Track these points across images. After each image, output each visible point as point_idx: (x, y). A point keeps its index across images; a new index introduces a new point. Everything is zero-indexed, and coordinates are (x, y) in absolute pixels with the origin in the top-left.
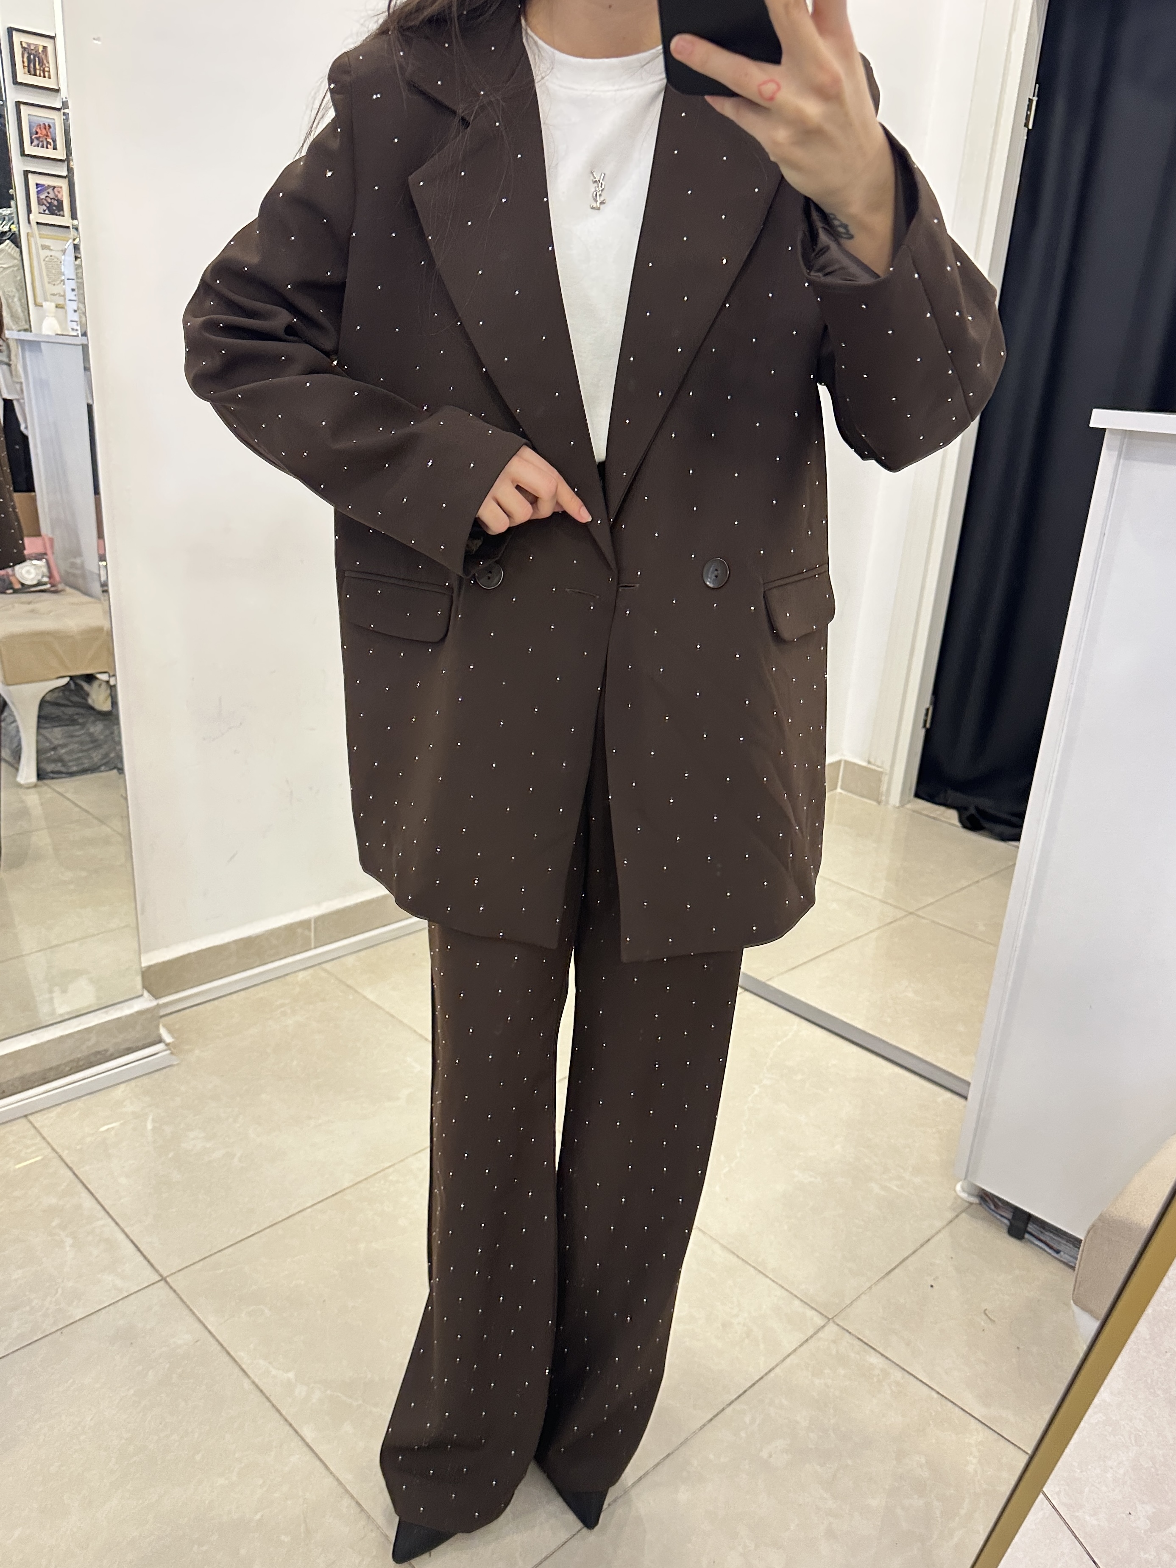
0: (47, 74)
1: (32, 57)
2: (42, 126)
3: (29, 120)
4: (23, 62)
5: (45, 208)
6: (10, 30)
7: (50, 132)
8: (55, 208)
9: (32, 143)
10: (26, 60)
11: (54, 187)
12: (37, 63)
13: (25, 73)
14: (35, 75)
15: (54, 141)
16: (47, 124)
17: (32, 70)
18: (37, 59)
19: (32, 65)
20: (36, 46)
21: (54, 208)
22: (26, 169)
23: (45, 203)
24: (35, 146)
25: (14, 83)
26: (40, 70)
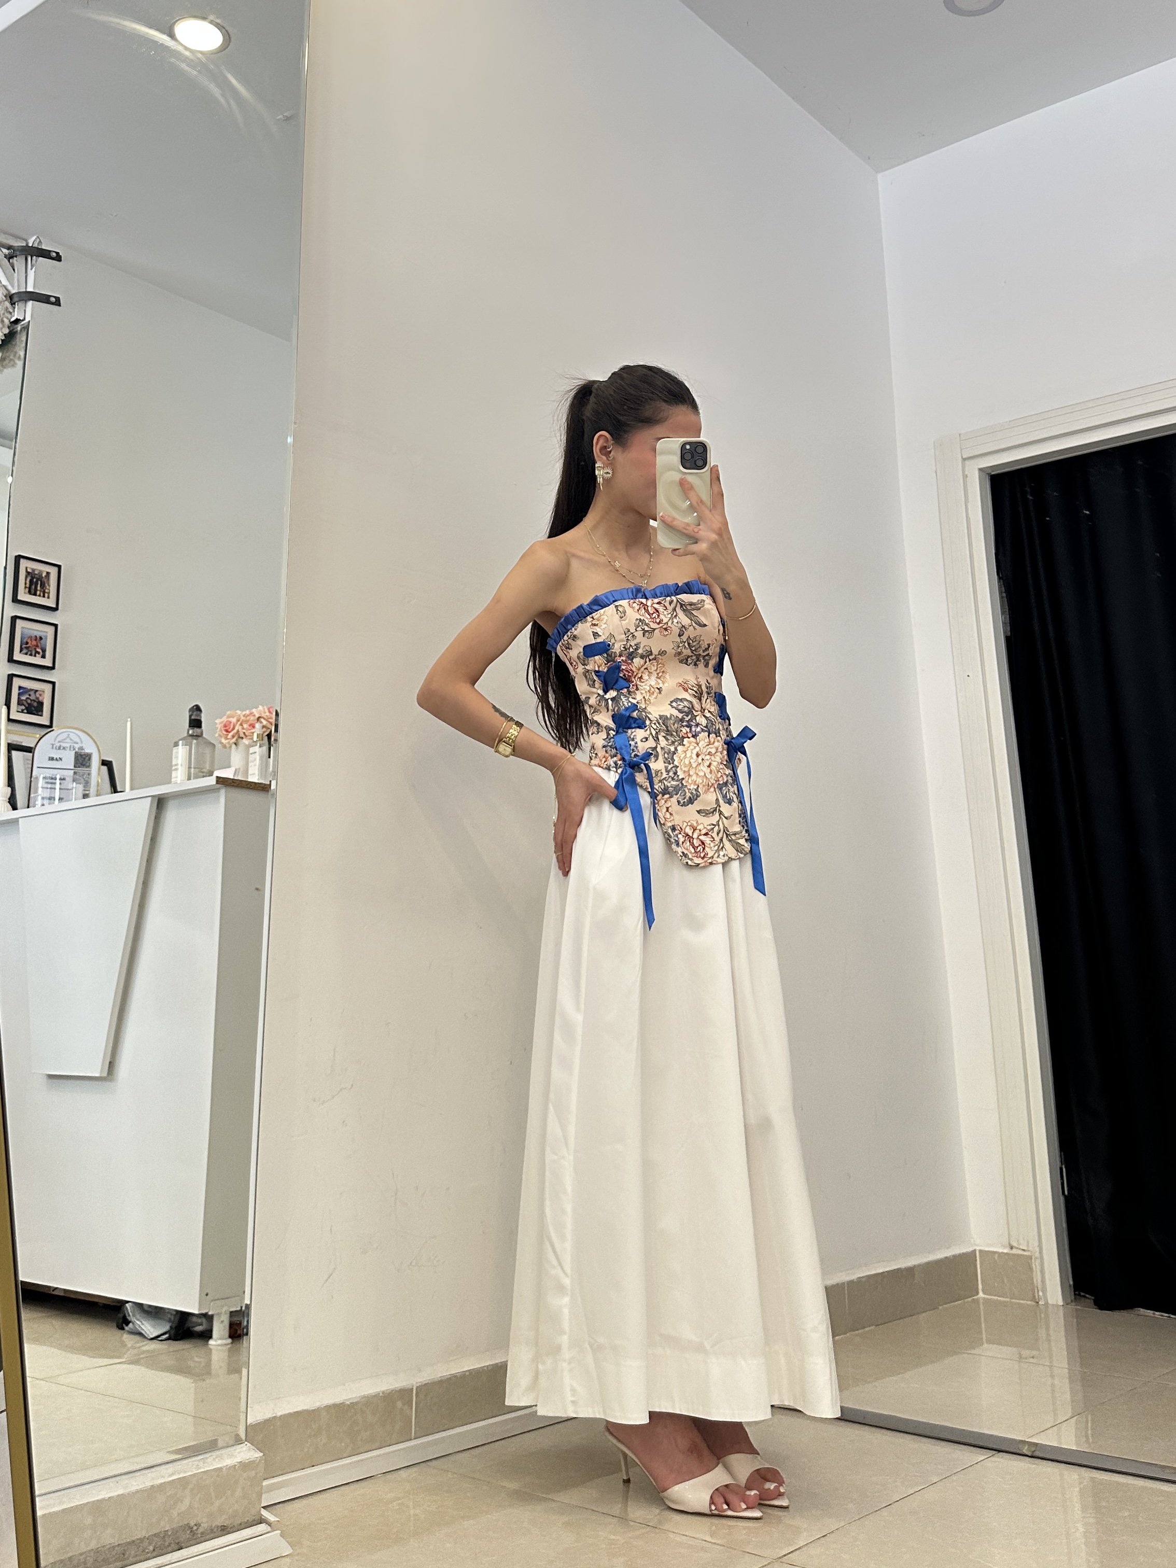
0: (46, 595)
1: (35, 580)
2: (34, 638)
3: (22, 632)
4: (26, 584)
5: (24, 708)
6: (18, 558)
7: (40, 643)
8: (35, 708)
9: (21, 651)
10: (28, 582)
11: (37, 691)
12: (39, 586)
13: (25, 593)
14: (35, 594)
15: (44, 651)
16: (38, 638)
17: (33, 592)
18: (39, 582)
19: (33, 587)
20: (41, 572)
21: (33, 709)
22: (10, 673)
23: (25, 703)
24: (23, 654)
25: (13, 601)
26: (40, 591)
